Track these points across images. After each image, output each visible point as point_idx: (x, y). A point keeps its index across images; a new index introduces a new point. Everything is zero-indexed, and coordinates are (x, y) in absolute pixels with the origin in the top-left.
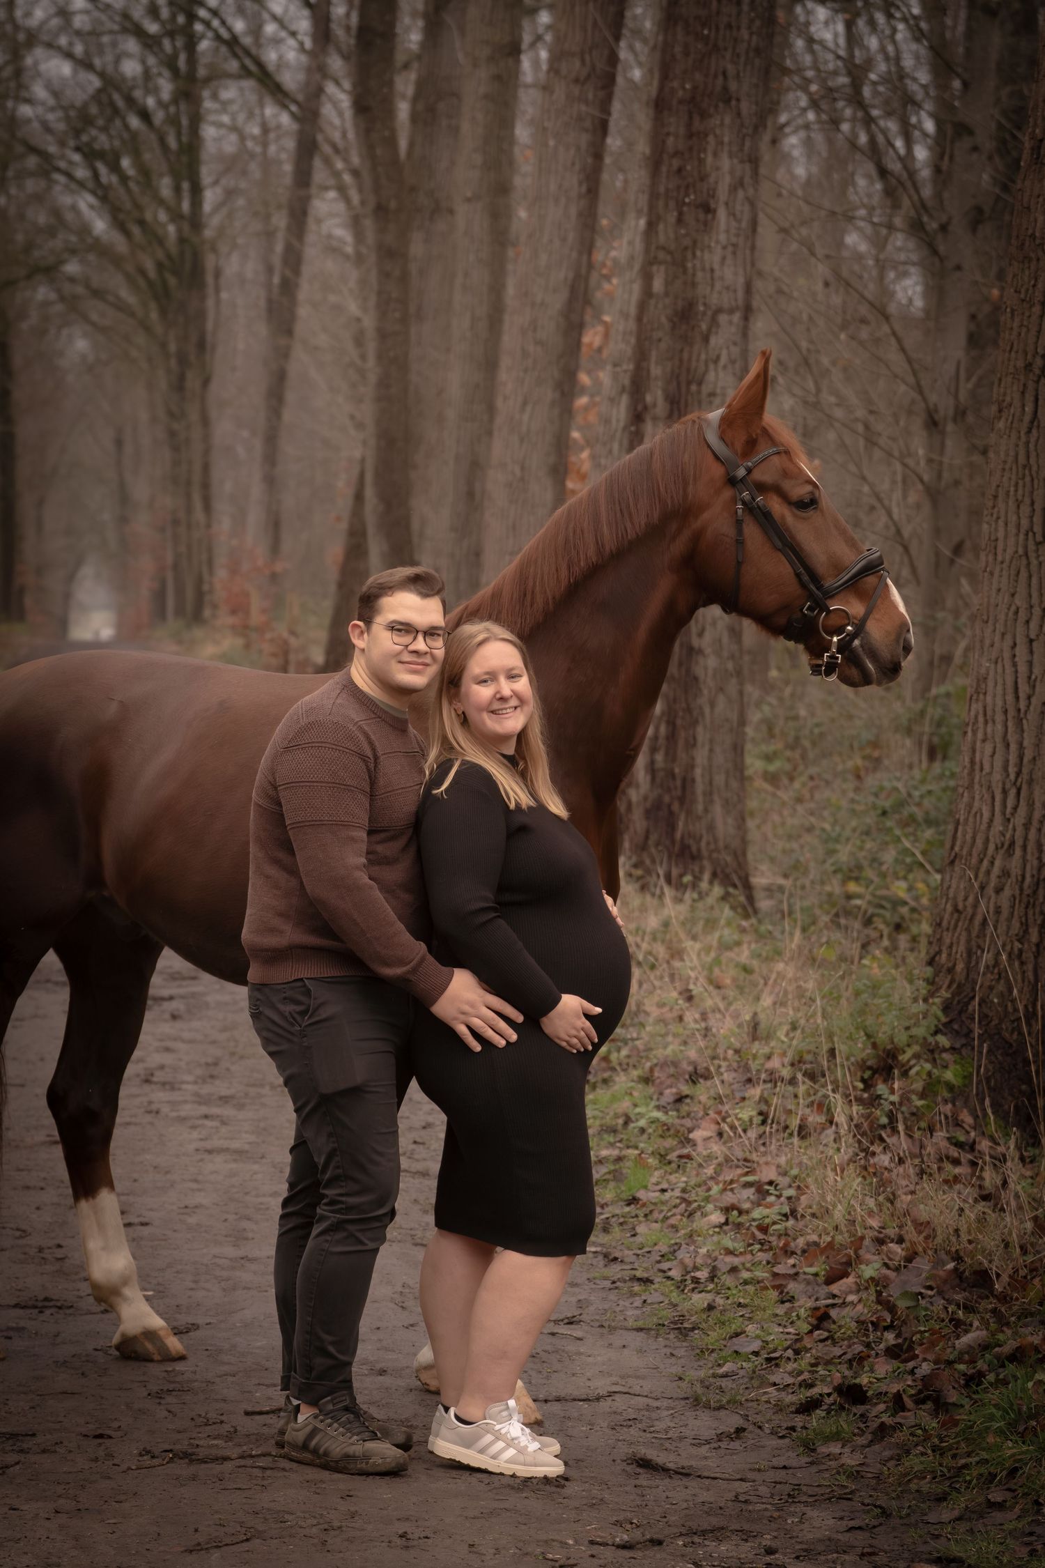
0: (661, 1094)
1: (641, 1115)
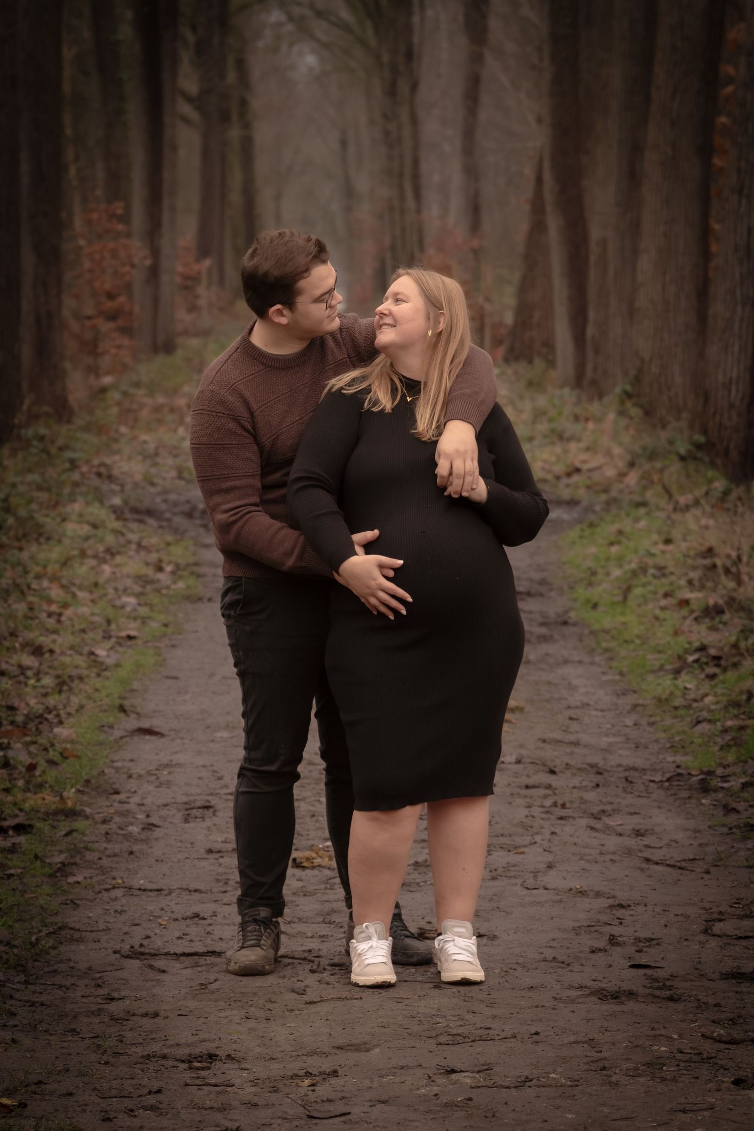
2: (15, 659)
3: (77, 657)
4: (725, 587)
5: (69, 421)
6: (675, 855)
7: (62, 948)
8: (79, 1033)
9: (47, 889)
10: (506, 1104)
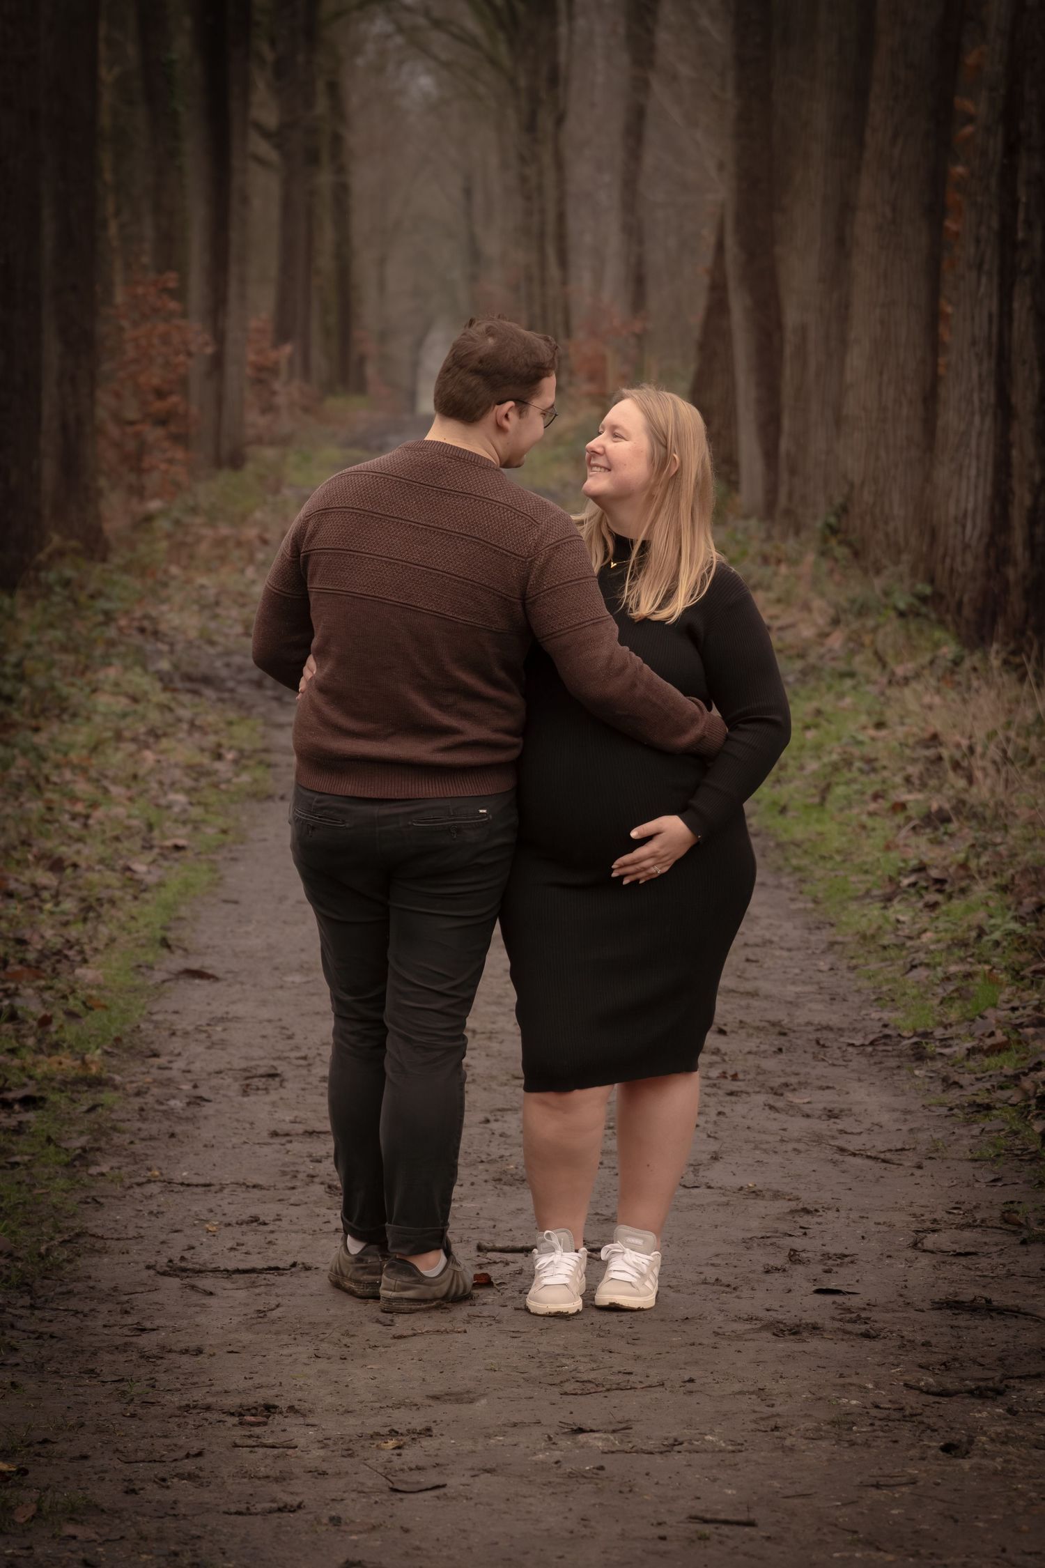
0: (1020, 903)
1: (995, 927)
2: (27, 876)
3: (108, 873)
4: (953, 787)
5: (104, 560)
6: (879, 1143)
7: (80, 1262)
8: (99, 1375)
9: (61, 1183)
10: (647, 1474)
